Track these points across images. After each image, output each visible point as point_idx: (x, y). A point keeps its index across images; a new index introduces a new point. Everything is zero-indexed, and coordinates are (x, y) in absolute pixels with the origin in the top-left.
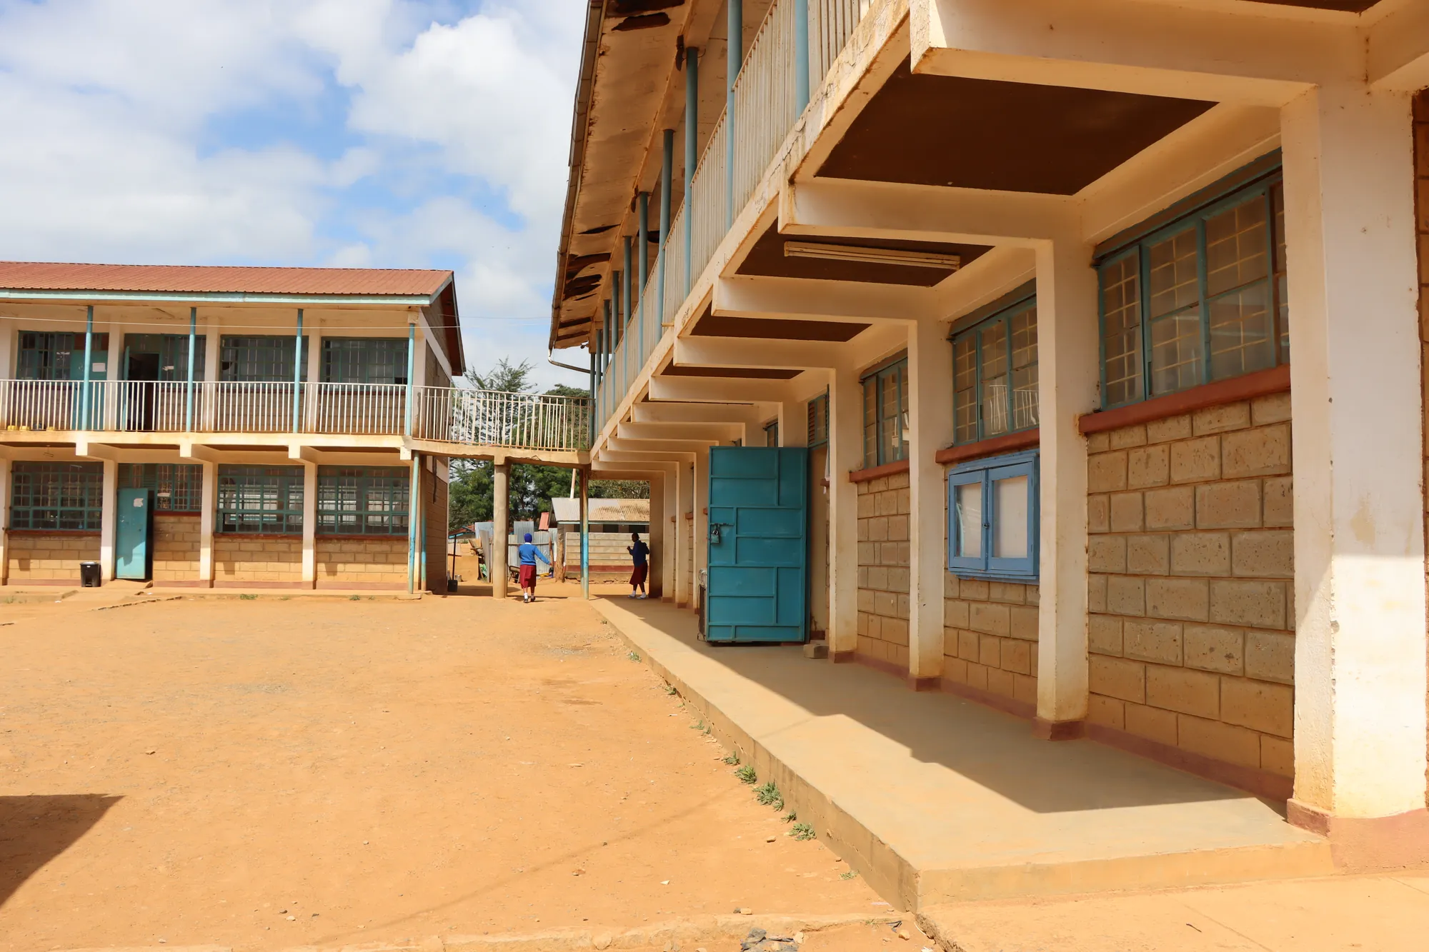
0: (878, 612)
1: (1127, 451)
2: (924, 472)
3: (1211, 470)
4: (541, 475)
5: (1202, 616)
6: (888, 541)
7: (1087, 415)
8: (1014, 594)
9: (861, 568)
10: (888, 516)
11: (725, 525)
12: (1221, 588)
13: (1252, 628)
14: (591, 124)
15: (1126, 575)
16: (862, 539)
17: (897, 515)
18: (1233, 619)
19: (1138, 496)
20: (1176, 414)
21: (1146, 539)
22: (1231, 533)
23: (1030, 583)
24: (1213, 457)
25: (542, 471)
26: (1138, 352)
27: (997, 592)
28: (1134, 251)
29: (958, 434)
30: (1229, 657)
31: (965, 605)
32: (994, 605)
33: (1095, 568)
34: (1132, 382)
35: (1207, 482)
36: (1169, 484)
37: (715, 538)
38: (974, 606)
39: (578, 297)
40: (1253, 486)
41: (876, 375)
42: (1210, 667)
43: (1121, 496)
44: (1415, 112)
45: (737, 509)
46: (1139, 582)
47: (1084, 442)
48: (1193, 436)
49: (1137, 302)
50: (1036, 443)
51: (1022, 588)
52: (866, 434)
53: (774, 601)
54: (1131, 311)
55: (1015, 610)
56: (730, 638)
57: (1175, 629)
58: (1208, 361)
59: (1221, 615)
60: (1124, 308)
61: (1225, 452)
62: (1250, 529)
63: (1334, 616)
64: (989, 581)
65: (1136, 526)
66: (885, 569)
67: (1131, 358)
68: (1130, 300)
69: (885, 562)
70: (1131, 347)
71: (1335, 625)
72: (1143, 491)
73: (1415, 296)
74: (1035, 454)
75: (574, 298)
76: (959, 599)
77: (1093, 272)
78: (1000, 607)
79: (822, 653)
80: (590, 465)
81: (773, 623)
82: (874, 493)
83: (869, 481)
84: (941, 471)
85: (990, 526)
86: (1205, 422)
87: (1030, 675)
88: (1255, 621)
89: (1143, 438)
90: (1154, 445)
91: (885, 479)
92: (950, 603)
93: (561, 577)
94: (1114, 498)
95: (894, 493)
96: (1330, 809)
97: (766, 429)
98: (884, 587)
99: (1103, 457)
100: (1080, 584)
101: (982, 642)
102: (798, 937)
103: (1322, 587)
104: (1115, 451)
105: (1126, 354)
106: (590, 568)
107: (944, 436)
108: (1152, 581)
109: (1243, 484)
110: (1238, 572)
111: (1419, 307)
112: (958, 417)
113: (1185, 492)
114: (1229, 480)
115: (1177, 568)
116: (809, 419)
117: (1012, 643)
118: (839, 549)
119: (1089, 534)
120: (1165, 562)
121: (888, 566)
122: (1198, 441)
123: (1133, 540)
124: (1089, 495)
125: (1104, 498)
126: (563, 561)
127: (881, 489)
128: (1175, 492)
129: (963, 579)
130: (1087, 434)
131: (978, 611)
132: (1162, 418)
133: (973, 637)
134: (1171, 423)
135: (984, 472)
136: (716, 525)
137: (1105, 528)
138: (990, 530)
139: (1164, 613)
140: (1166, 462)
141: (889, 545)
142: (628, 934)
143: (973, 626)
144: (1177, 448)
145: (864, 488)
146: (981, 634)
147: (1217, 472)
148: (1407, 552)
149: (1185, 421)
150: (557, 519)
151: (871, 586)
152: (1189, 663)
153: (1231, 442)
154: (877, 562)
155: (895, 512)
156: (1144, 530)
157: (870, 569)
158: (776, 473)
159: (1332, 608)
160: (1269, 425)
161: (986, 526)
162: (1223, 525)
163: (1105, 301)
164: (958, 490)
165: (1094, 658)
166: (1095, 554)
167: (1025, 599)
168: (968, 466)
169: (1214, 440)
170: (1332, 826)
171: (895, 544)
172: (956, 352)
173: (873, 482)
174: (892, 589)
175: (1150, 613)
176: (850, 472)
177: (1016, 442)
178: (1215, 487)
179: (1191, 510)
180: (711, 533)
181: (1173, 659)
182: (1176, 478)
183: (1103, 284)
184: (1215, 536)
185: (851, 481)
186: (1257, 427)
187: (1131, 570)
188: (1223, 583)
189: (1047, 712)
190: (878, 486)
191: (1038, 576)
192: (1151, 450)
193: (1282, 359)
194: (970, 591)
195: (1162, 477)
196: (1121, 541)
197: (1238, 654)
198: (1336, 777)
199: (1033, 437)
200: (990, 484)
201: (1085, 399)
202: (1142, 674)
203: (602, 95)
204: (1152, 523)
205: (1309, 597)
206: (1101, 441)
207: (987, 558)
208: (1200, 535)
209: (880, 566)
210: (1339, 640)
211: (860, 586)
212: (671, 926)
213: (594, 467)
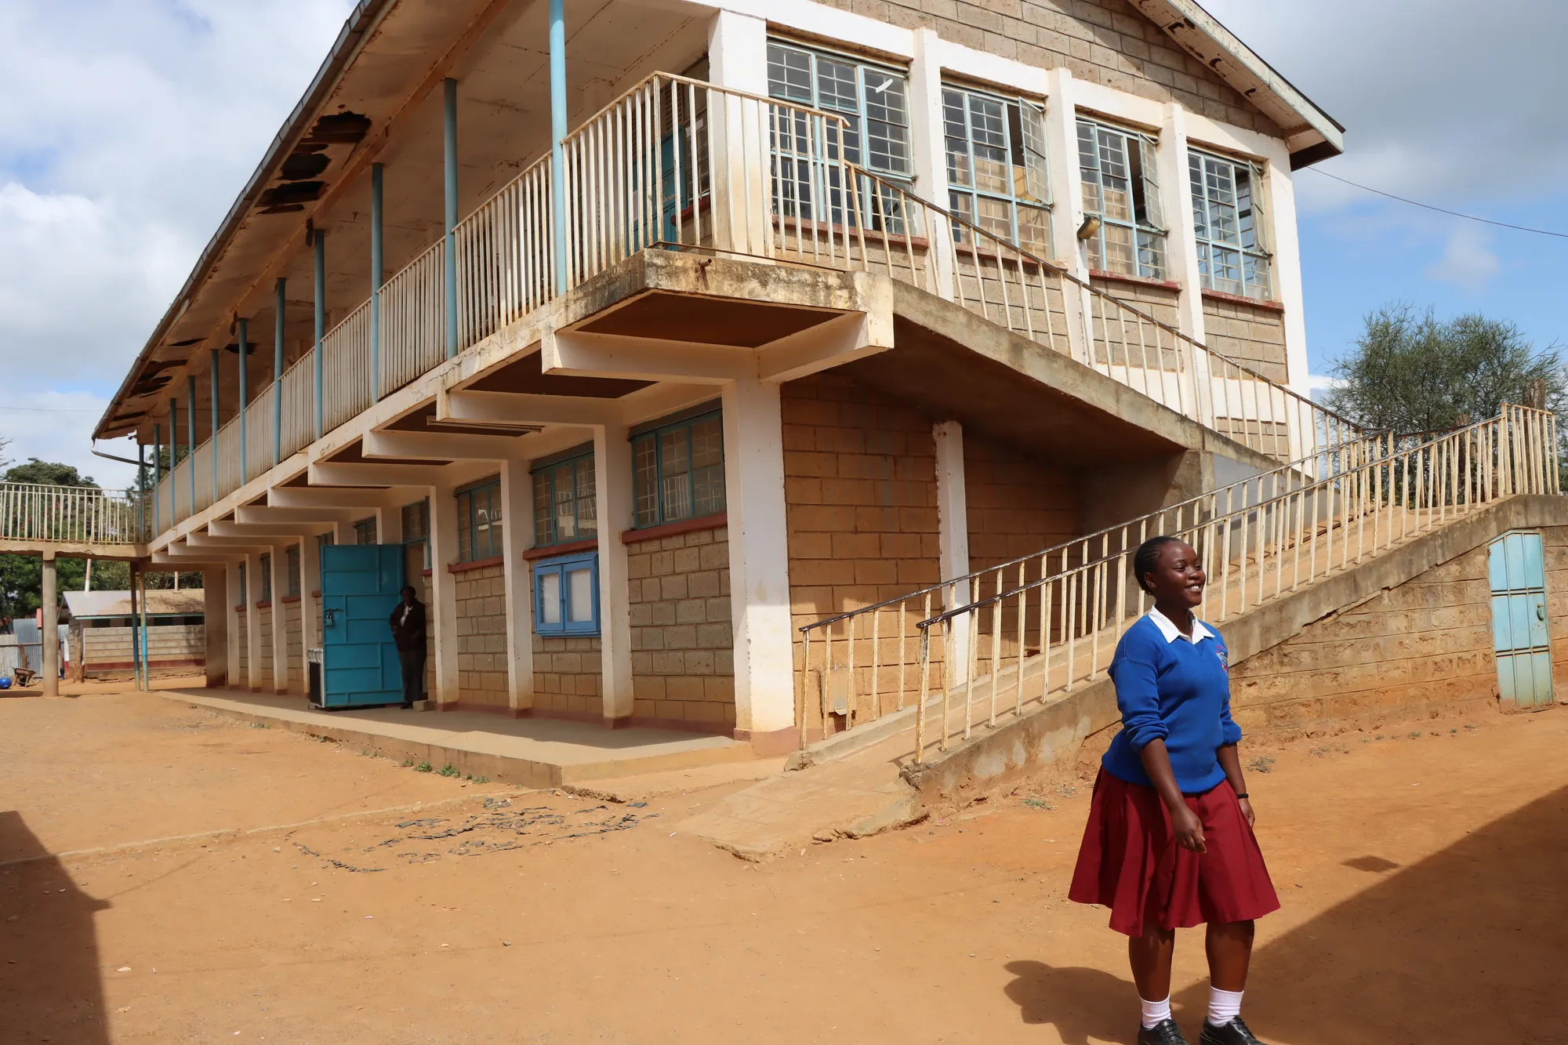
0: (477, 669)
1: (651, 553)
2: (515, 566)
3: (695, 566)
4: (30, 566)
5: (693, 645)
6: (484, 616)
7: (627, 531)
8: (583, 645)
9: (460, 638)
10: (483, 597)
11: (337, 610)
12: (703, 629)
13: (718, 649)
14: (214, 271)
15: (652, 626)
16: (460, 615)
17: (491, 596)
18: (708, 645)
19: (658, 580)
20: (678, 534)
21: (662, 605)
22: (705, 599)
23: (596, 636)
24: (695, 558)
25: (32, 562)
26: (656, 495)
27: (571, 645)
28: (652, 436)
29: (538, 539)
30: (708, 665)
31: (549, 656)
32: (570, 654)
33: (635, 623)
34: (653, 513)
35: (693, 572)
36: (674, 573)
37: (329, 621)
38: (555, 656)
39: (143, 395)
40: (715, 574)
41: (470, 492)
42: (699, 673)
43: (648, 580)
44: (781, 393)
45: (347, 596)
46: (659, 630)
47: (625, 548)
48: (686, 547)
49: (655, 466)
50: (596, 548)
51: (589, 640)
52: (461, 536)
53: (380, 671)
54: (651, 470)
55: (584, 655)
56: (345, 703)
57: (680, 654)
58: (693, 504)
59: (703, 645)
60: (648, 468)
61: (702, 556)
62: (715, 597)
63: (748, 636)
64: (565, 638)
65: (656, 598)
66: (482, 637)
67: (652, 499)
68: (651, 464)
69: (481, 632)
70: (652, 492)
71: (749, 641)
72: (660, 577)
73: (783, 482)
74: (595, 555)
75: (139, 395)
76: (544, 652)
77: (629, 445)
78: (574, 654)
79: (430, 706)
80: (150, 558)
81: (380, 688)
82: (470, 581)
83: (465, 572)
84: (527, 565)
85: (566, 601)
86: (692, 539)
87: (596, 696)
88: (720, 645)
89: (659, 546)
90: (665, 551)
91: (480, 570)
92: (537, 656)
93: (80, 677)
94: (643, 581)
95: (488, 580)
96: (750, 728)
97: (355, 527)
98: (483, 650)
99: (636, 557)
100: (626, 634)
101: (562, 679)
102: (509, 800)
103: (743, 622)
104: (643, 554)
105: (649, 496)
106: (150, 664)
107: (528, 541)
108: (667, 628)
109: (711, 573)
110: (710, 619)
111: (785, 487)
112: (537, 527)
113: (682, 578)
114: (704, 571)
115: (680, 620)
116: (403, 521)
117: (583, 677)
118: (442, 623)
119: (630, 604)
120: (673, 617)
121: (484, 635)
122: (689, 549)
123: (656, 606)
124: (629, 580)
125: (638, 582)
126: (81, 660)
127: (476, 578)
128: (678, 578)
129: (546, 638)
130: (627, 543)
131: (558, 659)
132: (670, 536)
133: (556, 677)
134: (674, 539)
135: (560, 566)
136: (330, 610)
137: (639, 600)
138: (566, 605)
139: (674, 646)
140: (672, 561)
141: (485, 618)
142: (428, 805)
143: (555, 670)
144: (677, 553)
145: (461, 577)
146: (562, 674)
147: (698, 566)
148: (782, 603)
149: (681, 538)
150: (73, 615)
151: (469, 651)
152: (688, 672)
153: (705, 549)
154: (475, 632)
155: (489, 595)
156: (662, 600)
157: (469, 638)
158: (377, 566)
159: (748, 632)
160: (722, 542)
161: (563, 601)
162: (702, 595)
163: (636, 463)
164: (541, 578)
165: (636, 678)
166: (634, 616)
167: (591, 647)
168: (548, 562)
169: (696, 549)
170: (752, 736)
171: (490, 618)
172: (535, 482)
173: (469, 573)
174: (488, 650)
175: (666, 647)
176: (449, 565)
177: (583, 547)
178: (697, 575)
179: (686, 588)
180: (325, 617)
181: (680, 671)
182: (678, 570)
183: (635, 451)
184: (698, 601)
185: (450, 572)
186: (717, 543)
187: (656, 623)
188: (703, 626)
189: (609, 713)
190: (471, 576)
191: (600, 631)
192: (664, 554)
193: (723, 512)
194: (552, 646)
195: (670, 570)
196: (649, 606)
197: (711, 663)
198: (753, 713)
199: (594, 544)
200: (565, 574)
201: (625, 522)
202: (663, 682)
203: (231, 251)
204: (665, 596)
205: (738, 629)
206: (636, 548)
207: (564, 622)
208: (691, 601)
209: (478, 635)
210: (752, 648)
211: (460, 651)
212: (449, 800)
213: (156, 559)
